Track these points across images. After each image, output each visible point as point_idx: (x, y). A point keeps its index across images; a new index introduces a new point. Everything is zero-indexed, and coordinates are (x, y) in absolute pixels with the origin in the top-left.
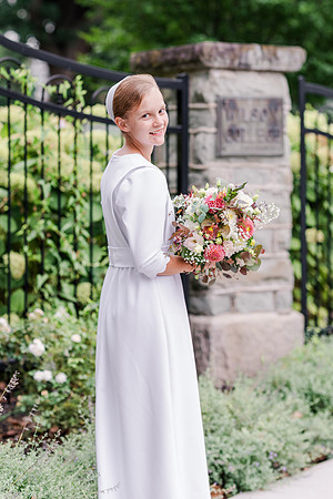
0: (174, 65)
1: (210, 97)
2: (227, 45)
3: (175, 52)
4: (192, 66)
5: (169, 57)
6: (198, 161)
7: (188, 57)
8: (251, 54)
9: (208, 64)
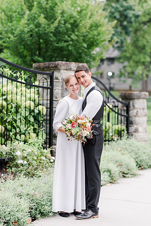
0: (48, 68)
1: (60, 78)
2: (66, 62)
3: (49, 64)
4: (54, 68)
5: (47, 65)
6: (56, 98)
7: (54, 66)
8: (72, 65)
9: (59, 68)
